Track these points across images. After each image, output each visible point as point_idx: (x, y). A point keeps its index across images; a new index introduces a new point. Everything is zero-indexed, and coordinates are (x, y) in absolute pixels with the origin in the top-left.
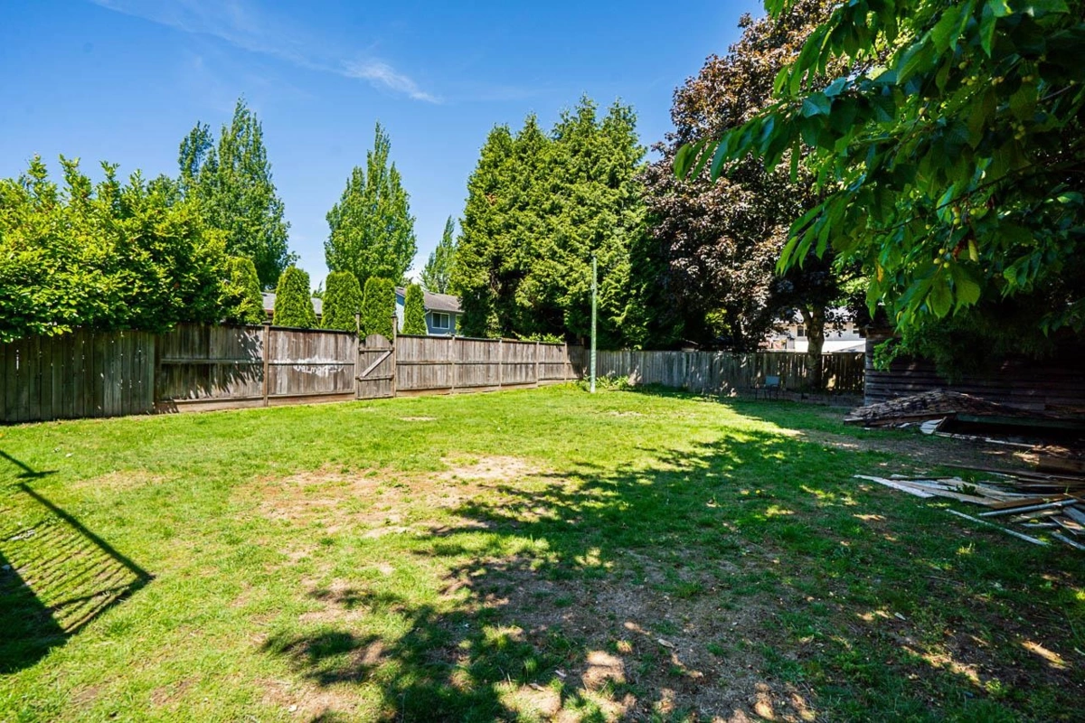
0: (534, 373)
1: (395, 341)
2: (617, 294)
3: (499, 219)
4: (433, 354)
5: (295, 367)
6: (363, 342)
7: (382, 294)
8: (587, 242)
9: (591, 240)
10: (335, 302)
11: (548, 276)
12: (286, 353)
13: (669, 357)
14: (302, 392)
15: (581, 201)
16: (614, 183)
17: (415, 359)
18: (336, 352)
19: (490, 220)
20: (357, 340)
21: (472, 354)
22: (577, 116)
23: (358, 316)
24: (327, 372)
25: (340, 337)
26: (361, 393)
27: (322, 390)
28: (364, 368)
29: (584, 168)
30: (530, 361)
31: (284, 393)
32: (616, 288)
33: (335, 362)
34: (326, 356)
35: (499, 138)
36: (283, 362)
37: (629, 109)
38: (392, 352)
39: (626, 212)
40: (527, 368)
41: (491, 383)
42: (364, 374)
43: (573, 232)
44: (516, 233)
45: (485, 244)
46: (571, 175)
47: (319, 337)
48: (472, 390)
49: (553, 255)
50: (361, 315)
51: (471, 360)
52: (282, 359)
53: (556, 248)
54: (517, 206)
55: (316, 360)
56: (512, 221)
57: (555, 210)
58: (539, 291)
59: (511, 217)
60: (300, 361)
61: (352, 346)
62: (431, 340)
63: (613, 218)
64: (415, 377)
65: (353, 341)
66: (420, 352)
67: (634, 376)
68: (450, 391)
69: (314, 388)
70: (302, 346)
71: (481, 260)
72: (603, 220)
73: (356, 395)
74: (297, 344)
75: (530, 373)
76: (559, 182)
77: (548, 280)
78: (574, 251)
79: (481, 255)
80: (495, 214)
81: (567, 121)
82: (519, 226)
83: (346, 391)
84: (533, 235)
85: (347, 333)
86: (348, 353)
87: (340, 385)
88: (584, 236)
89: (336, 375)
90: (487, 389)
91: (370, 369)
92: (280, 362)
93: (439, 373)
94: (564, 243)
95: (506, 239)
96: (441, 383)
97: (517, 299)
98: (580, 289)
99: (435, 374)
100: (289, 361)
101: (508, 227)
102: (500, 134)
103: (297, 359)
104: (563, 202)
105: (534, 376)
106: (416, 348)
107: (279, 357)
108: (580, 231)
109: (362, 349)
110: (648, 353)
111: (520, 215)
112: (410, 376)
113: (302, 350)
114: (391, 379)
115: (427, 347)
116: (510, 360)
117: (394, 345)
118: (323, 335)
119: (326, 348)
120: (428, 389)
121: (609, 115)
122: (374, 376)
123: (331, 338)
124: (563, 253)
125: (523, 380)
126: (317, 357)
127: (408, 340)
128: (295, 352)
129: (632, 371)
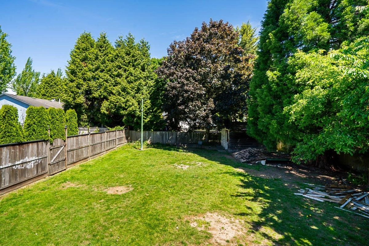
0: (115, 143)
1: (66, 140)
2: (146, 111)
3: (89, 74)
4: (82, 143)
5: (14, 167)
6: (51, 144)
7: (58, 117)
8: (134, 91)
9: (135, 90)
10: (34, 123)
11: (117, 102)
12: (8, 160)
13: (162, 134)
14: (19, 180)
15: (131, 74)
16: (143, 69)
17: (74, 148)
18: (38, 153)
19: (85, 74)
20: (49, 143)
21: (96, 140)
22: (127, 39)
23: (49, 131)
24: (33, 165)
25: (40, 144)
26: (51, 171)
27: (31, 176)
28: (52, 158)
29: (131, 62)
30: (114, 138)
31: (7, 185)
32: (146, 109)
33: (37, 158)
34: (32, 156)
35: (86, 38)
36: (7, 166)
37: (147, 43)
38: (65, 146)
39: (147, 81)
40: (113, 141)
41: (103, 151)
42: (52, 161)
43: (128, 86)
44: (99, 81)
45: (82, 85)
46: (126, 63)
47: (28, 146)
48: (96, 156)
49: (119, 94)
50: (50, 130)
51: (96, 143)
52: (5, 164)
53: (121, 92)
54: (99, 70)
55: (27, 159)
56: (97, 76)
57: (119, 75)
58: (113, 108)
59: (96, 75)
60: (17, 163)
61: (46, 147)
62: (81, 137)
63: (144, 83)
64: (75, 156)
65: (47, 144)
66: (77, 143)
67: (149, 140)
68: (88, 159)
69: (25, 177)
70: (18, 153)
71: (80, 91)
72: (141, 83)
73: (48, 173)
74: (15, 153)
75: (114, 143)
76: (121, 65)
77: (118, 104)
78: (128, 93)
79: (80, 89)
80: (87, 72)
81: (121, 40)
82: (100, 79)
83: (43, 172)
84: (108, 84)
85: (44, 141)
86: (44, 152)
87: (40, 170)
88: (133, 88)
89: (37, 165)
90: (101, 154)
91: (55, 157)
92: (4, 167)
93: (84, 151)
94: (124, 90)
95: (93, 83)
96: (85, 156)
97: (101, 110)
98: (133, 109)
99: (82, 152)
100: (10, 164)
101: (94, 78)
102: (87, 36)
103: (15, 162)
104: (123, 73)
105: (115, 144)
106: (75, 142)
107: (3, 164)
108: (130, 86)
109: (52, 148)
110: (155, 132)
111: (101, 74)
112: (73, 156)
113: (18, 156)
114: (64, 160)
115: (80, 140)
116: (108, 140)
117: (66, 143)
118: (30, 145)
119: (32, 151)
120: (80, 160)
121: (140, 43)
122: (57, 161)
123: (35, 145)
124: (123, 94)
125: (112, 147)
126: (27, 157)
127: (72, 138)
128: (14, 158)
129: (149, 139)
